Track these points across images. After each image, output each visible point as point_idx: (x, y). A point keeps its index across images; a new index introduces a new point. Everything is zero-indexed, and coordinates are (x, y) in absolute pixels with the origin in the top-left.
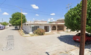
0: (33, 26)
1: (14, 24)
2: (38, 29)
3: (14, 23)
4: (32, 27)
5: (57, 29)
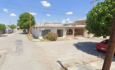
0: (43, 29)
1: (22, 27)
2: (49, 33)
3: (22, 25)
4: (42, 31)
5: (74, 33)
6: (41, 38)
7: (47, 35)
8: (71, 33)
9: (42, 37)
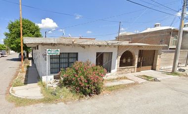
4: (52, 57)
6: (48, 79)
7: (69, 73)
8: (129, 60)
9: (52, 76)
